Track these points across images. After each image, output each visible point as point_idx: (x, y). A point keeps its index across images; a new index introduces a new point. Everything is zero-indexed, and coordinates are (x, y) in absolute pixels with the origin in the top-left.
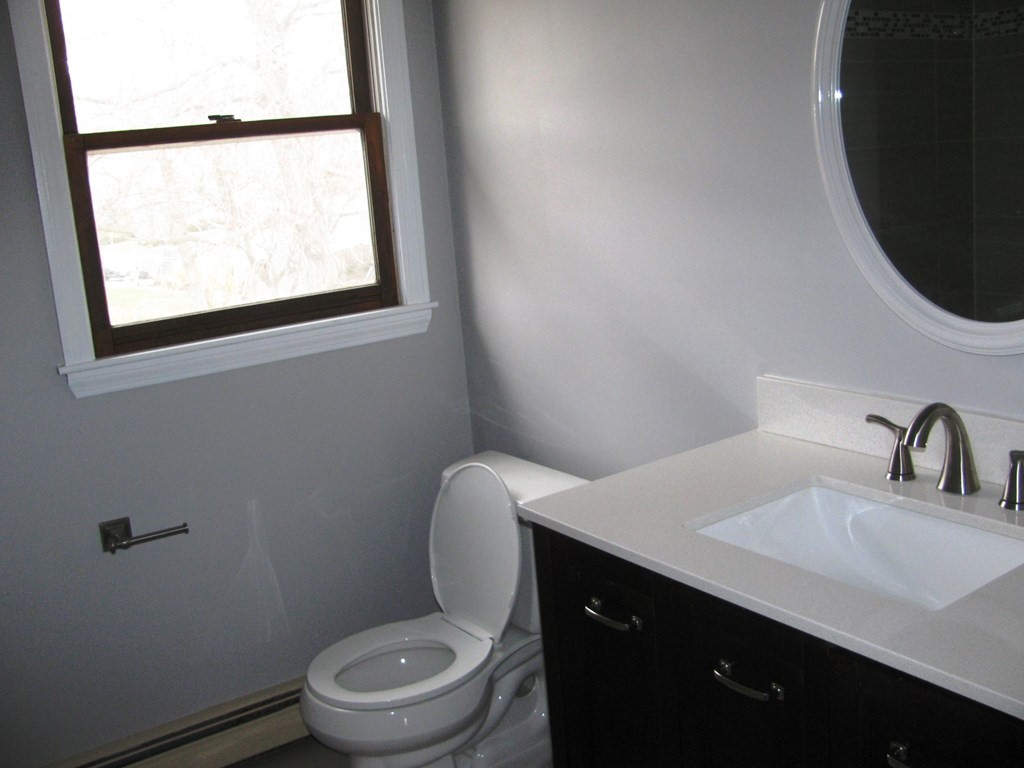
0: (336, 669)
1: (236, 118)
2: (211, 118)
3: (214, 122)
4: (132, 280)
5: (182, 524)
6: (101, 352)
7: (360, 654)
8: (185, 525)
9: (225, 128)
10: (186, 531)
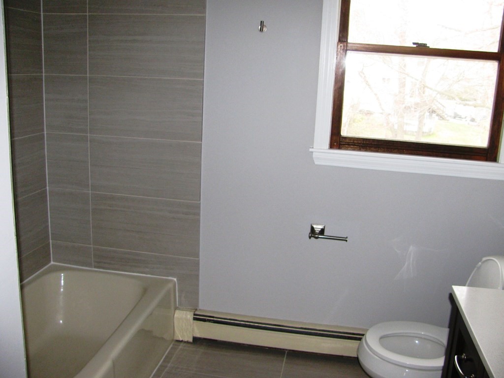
0: (383, 334)
1: (428, 46)
2: (414, 44)
3: (415, 46)
4: (466, 121)
5: (346, 237)
6: (332, 146)
7: (402, 331)
8: (347, 238)
9: (421, 50)
10: (346, 241)
